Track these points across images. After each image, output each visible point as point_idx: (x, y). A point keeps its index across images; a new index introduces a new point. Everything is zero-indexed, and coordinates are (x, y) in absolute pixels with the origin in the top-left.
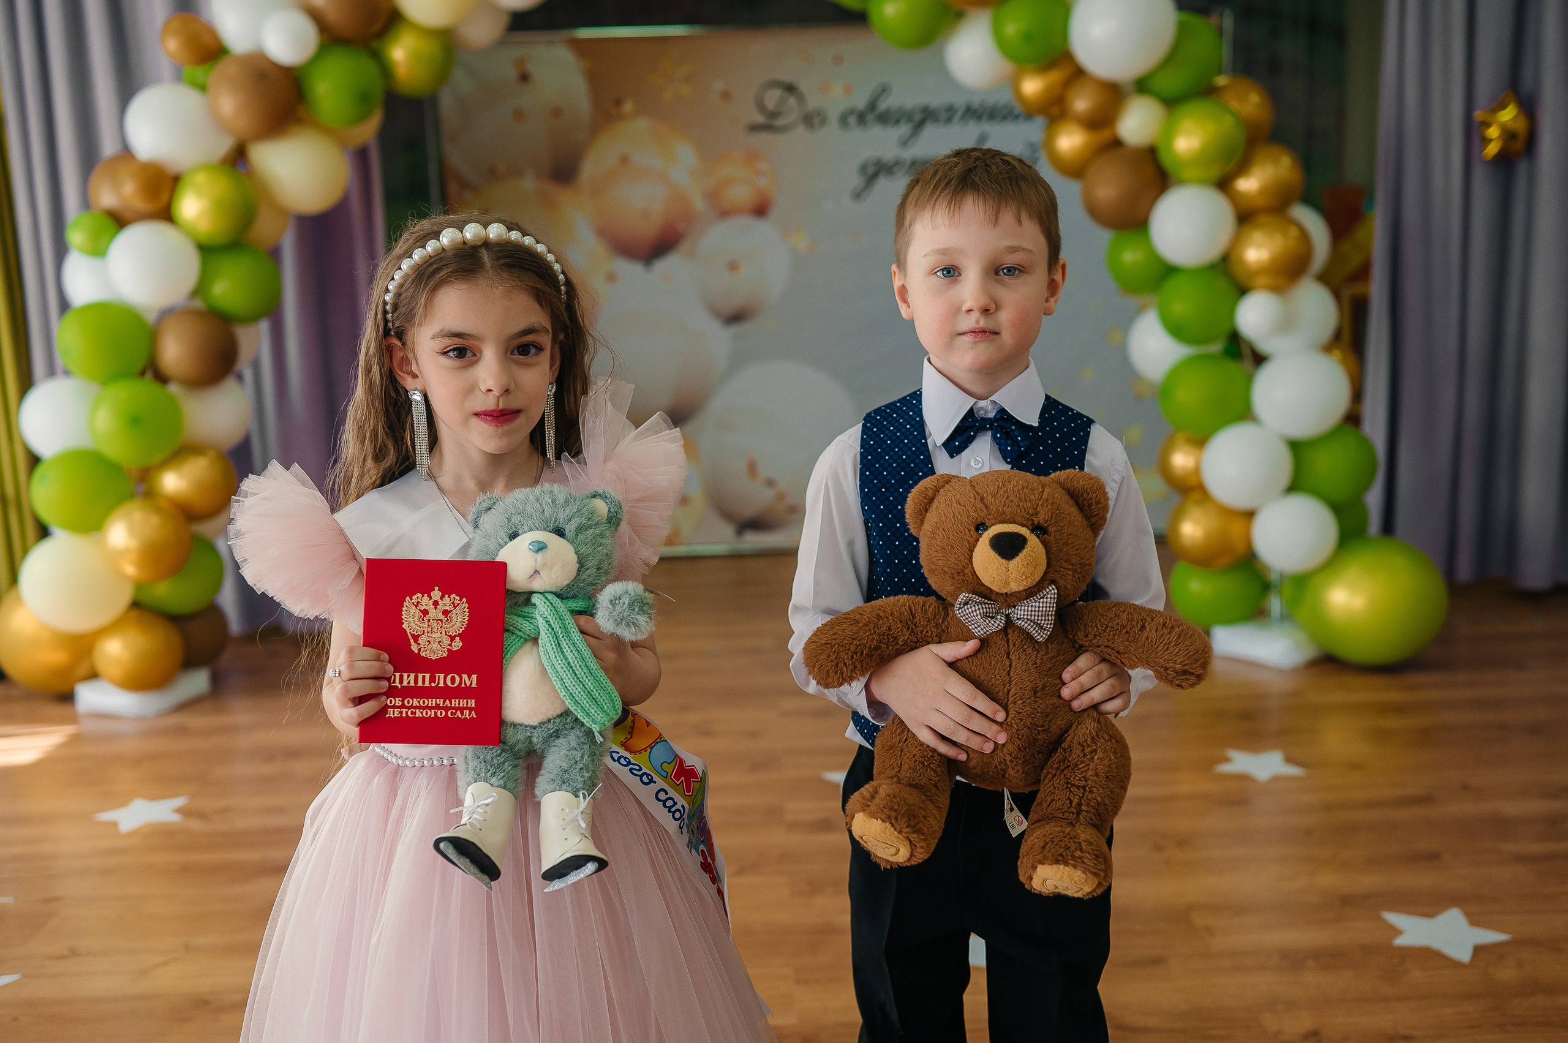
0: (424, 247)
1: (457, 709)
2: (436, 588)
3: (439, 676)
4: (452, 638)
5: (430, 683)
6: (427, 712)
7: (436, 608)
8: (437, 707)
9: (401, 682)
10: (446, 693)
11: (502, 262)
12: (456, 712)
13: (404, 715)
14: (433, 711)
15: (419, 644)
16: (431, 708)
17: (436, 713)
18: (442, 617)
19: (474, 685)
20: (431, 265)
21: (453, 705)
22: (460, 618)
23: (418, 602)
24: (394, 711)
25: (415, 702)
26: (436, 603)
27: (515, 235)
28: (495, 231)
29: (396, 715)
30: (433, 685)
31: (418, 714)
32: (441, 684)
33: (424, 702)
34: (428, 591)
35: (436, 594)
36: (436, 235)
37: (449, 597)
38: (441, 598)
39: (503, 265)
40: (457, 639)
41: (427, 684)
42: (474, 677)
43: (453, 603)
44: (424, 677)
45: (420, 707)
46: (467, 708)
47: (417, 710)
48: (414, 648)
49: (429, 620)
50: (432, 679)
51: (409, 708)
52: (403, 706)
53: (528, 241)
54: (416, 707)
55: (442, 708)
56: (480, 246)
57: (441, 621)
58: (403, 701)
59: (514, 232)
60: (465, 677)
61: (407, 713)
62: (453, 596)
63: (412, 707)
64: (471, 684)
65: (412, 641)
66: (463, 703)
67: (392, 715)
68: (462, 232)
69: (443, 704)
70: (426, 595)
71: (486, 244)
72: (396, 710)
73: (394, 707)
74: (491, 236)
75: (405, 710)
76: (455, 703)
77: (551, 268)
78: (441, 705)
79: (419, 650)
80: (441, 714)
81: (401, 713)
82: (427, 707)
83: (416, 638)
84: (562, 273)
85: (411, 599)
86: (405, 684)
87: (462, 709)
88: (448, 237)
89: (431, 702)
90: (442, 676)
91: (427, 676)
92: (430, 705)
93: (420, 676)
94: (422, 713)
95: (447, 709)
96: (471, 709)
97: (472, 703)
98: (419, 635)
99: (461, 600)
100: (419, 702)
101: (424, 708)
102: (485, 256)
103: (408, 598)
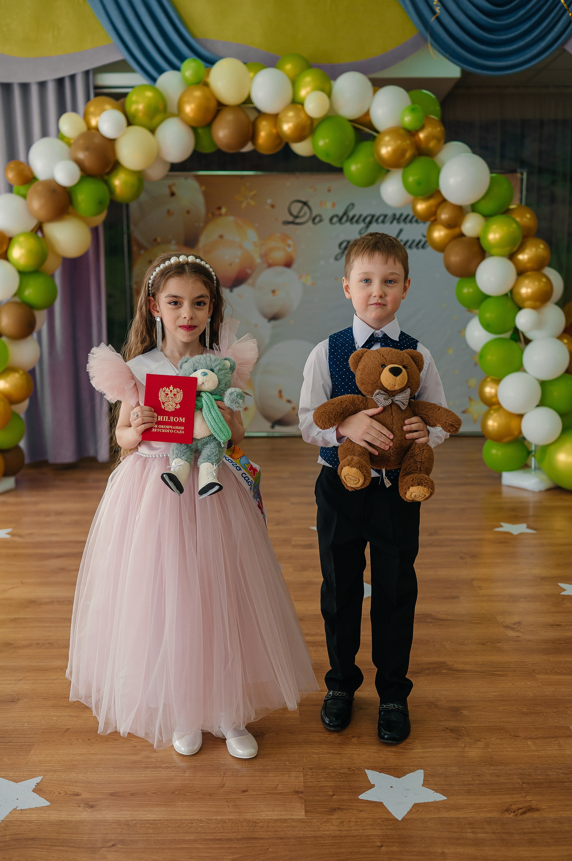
0: (164, 263)
7: (171, 393)
10: (174, 424)
11: (193, 270)
15: (164, 406)
20: (167, 270)
23: (165, 391)
26: (171, 391)
27: (198, 261)
28: (191, 259)
30: (169, 421)
32: (172, 420)
35: (171, 388)
36: (169, 259)
37: (176, 389)
38: (173, 389)
39: (193, 271)
40: (178, 404)
43: (177, 391)
44: (166, 418)
53: (203, 263)
56: (185, 264)
59: (198, 259)
68: (179, 258)
69: (172, 428)
70: (168, 388)
71: (187, 263)
74: (189, 260)
76: (177, 427)
77: (211, 274)
79: (165, 408)
83: (163, 404)
84: (215, 276)
85: (162, 389)
88: (173, 260)
98: (165, 402)
99: (180, 390)
102: (187, 268)
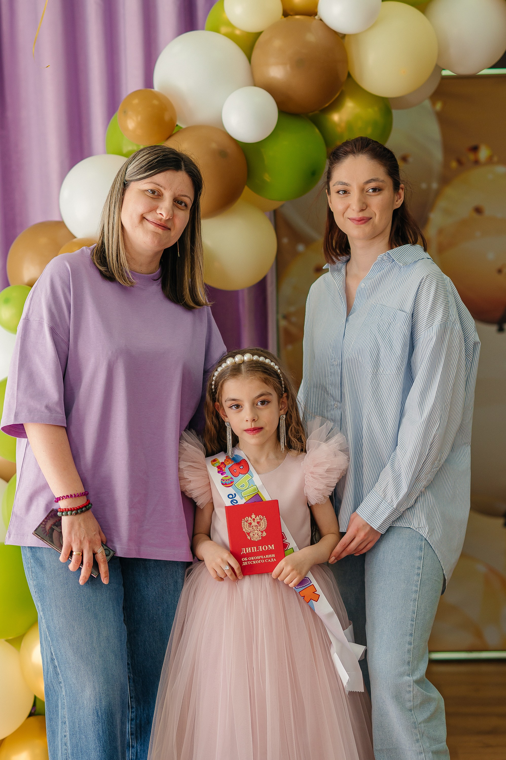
1: (268, 558)
2: (253, 514)
3: (260, 547)
4: (262, 532)
5: (257, 550)
6: (257, 561)
7: (254, 522)
8: (261, 559)
9: (246, 551)
10: (264, 553)
11: (249, 369)
12: (268, 560)
13: (249, 564)
14: (259, 561)
15: (250, 536)
16: (258, 560)
17: (261, 561)
18: (257, 525)
19: (273, 549)
21: (267, 557)
22: (264, 524)
23: (247, 520)
24: (245, 563)
25: (252, 558)
26: (254, 520)
28: (247, 356)
29: (246, 564)
30: (258, 551)
31: (254, 562)
32: (261, 550)
33: (256, 558)
34: (250, 516)
35: (253, 516)
37: (258, 516)
38: (256, 518)
40: (264, 532)
41: (256, 551)
42: (273, 545)
43: (260, 518)
44: (254, 548)
45: (254, 560)
46: (272, 558)
47: (254, 561)
48: (249, 538)
49: (252, 527)
50: (257, 549)
51: (250, 561)
52: (248, 560)
54: (253, 560)
55: (263, 559)
56: (241, 364)
57: (257, 526)
58: (248, 559)
60: (269, 546)
61: (250, 563)
62: (260, 516)
63: (251, 560)
64: (272, 548)
65: (247, 535)
66: (270, 556)
67: (244, 564)
69: (263, 558)
70: (250, 517)
71: (244, 362)
72: (246, 562)
73: (245, 561)
74: (246, 358)
75: (249, 562)
76: (267, 556)
78: (262, 558)
79: (251, 538)
80: (263, 561)
81: (248, 563)
82: (257, 560)
83: (249, 534)
85: (244, 519)
86: (247, 552)
87: (270, 558)
88: (229, 361)
89: (258, 557)
90: (261, 547)
91: (255, 548)
92: (258, 558)
93: (253, 548)
94: (255, 562)
95: (264, 559)
96: (273, 558)
97: (274, 556)
98: (250, 533)
99: (263, 517)
100: (254, 558)
101: (256, 560)
102: (243, 367)
103: (243, 519)
